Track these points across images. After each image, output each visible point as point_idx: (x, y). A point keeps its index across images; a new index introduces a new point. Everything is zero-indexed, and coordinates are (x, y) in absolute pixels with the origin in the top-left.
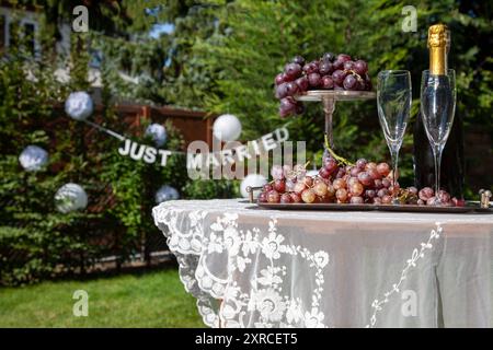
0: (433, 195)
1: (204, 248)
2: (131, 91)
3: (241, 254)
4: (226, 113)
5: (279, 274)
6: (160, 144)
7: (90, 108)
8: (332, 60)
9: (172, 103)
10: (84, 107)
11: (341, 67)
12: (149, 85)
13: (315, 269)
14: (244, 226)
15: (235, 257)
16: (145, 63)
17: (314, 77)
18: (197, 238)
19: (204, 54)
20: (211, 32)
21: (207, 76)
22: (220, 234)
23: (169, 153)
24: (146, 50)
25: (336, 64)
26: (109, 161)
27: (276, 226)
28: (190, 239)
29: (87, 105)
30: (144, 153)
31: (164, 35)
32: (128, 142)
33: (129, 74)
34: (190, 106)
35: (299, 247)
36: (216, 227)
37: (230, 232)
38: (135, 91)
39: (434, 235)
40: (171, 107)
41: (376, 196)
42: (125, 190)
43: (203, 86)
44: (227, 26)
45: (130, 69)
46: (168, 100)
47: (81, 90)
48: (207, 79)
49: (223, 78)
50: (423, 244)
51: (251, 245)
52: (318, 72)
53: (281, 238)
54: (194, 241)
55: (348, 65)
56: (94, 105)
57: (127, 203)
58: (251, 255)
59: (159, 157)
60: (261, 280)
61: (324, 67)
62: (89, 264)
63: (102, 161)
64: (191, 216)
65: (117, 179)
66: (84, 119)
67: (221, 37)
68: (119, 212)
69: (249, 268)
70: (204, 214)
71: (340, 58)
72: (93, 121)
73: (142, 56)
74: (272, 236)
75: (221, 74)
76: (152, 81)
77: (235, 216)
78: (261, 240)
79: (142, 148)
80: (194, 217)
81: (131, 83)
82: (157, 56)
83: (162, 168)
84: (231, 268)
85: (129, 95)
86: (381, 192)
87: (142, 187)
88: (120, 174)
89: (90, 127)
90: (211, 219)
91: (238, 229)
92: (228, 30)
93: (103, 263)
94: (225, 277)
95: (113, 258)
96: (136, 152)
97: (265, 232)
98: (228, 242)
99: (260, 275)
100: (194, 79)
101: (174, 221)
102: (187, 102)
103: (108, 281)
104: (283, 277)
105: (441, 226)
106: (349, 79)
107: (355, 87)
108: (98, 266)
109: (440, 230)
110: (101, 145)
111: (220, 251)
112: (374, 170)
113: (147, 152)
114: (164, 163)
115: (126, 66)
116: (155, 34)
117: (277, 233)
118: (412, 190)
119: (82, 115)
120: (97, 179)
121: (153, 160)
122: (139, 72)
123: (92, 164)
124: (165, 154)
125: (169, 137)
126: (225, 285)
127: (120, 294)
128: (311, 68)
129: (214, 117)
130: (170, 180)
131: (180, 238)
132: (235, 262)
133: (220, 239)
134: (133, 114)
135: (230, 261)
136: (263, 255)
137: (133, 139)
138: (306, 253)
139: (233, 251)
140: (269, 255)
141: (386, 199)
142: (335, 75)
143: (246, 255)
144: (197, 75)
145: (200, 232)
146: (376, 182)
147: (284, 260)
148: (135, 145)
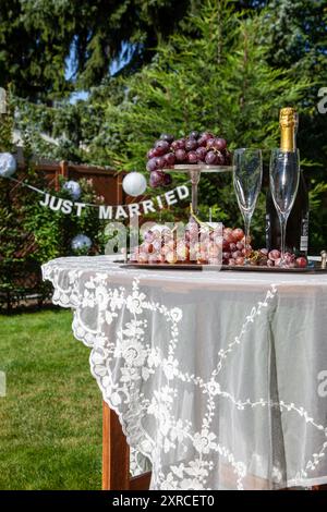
0: (279, 257)
1: (79, 303)
2: (51, 150)
3: (109, 309)
4: (134, 171)
5: (142, 326)
6: (75, 198)
7: (14, 166)
8: (197, 138)
9: (87, 161)
10: (8, 166)
11: (204, 144)
12: (67, 146)
13: (171, 323)
14: (112, 285)
15: (103, 312)
16: (64, 126)
17: (180, 153)
18: (75, 293)
19: (115, 119)
20: (121, 99)
21: (118, 138)
22: (92, 291)
23: (84, 205)
24: (65, 115)
25: (200, 141)
26: (31, 212)
27: (139, 286)
28: (69, 295)
29: (11, 164)
30: (62, 206)
31: (80, 102)
32: (47, 196)
33: (50, 136)
34: (103, 164)
35: (158, 304)
36: (89, 285)
37: (101, 290)
38: (55, 151)
39: (270, 295)
40: (86, 166)
41: (231, 257)
42: (45, 238)
43: (114, 147)
44: (135, 94)
45: (51, 131)
46: (84, 158)
47: (7, 151)
48: (118, 141)
49: (132, 140)
50: (260, 303)
51: (118, 301)
52: (183, 148)
53: (143, 296)
54: (73, 296)
55: (210, 143)
56: (17, 164)
57: (46, 248)
58: (117, 311)
59: (74, 210)
60: (126, 332)
61: (189, 144)
62: (14, 301)
63: (25, 212)
64: (70, 274)
65: (38, 229)
66: (8, 176)
67: (130, 104)
68: (39, 257)
69: (115, 321)
70: (80, 273)
71: (204, 136)
72: (17, 178)
73: (61, 120)
74: (135, 294)
75: (130, 136)
76: (70, 142)
77: (105, 276)
78: (126, 297)
79: (60, 200)
80: (72, 275)
81: (51, 144)
82: (74, 121)
83: (77, 218)
84: (100, 321)
85: (49, 154)
86: (235, 254)
87: (60, 236)
88: (40, 224)
89: (14, 183)
90: (85, 278)
91: (107, 288)
92: (136, 98)
93: (26, 300)
94: (95, 328)
95: (36, 295)
96: (55, 205)
97: (129, 291)
98: (98, 298)
99: (125, 328)
100: (106, 141)
101: (57, 277)
102: (100, 161)
103: (30, 316)
104: (145, 329)
105: (276, 287)
106: (210, 155)
107: (215, 162)
108: (22, 302)
109: (275, 291)
110: (23, 199)
111: (92, 306)
112: (230, 235)
113: (65, 205)
114: (79, 214)
115: (48, 128)
116: (73, 101)
117: (140, 291)
118: (264, 251)
119: (6, 173)
120: (21, 228)
121: (69, 211)
122: (58, 134)
123: (17, 215)
124: (80, 206)
125: (83, 192)
126: (95, 335)
127: (40, 327)
128: (178, 144)
129: (124, 174)
130: (84, 229)
131: (61, 294)
132: (103, 316)
133: (92, 296)
134: (53, 172)
135: (100, 314)
136: (127, 310)
137: (52, 194)
138: (163, 309)
139: (102, 306)
140: (133, 311)
141: (239, 260)
142: (199, 151)
143: (113, 309)
144: (109, 137)
145: (76, 289)
146: (231, 245)
147: (145, 315)
148: (53, 198)
